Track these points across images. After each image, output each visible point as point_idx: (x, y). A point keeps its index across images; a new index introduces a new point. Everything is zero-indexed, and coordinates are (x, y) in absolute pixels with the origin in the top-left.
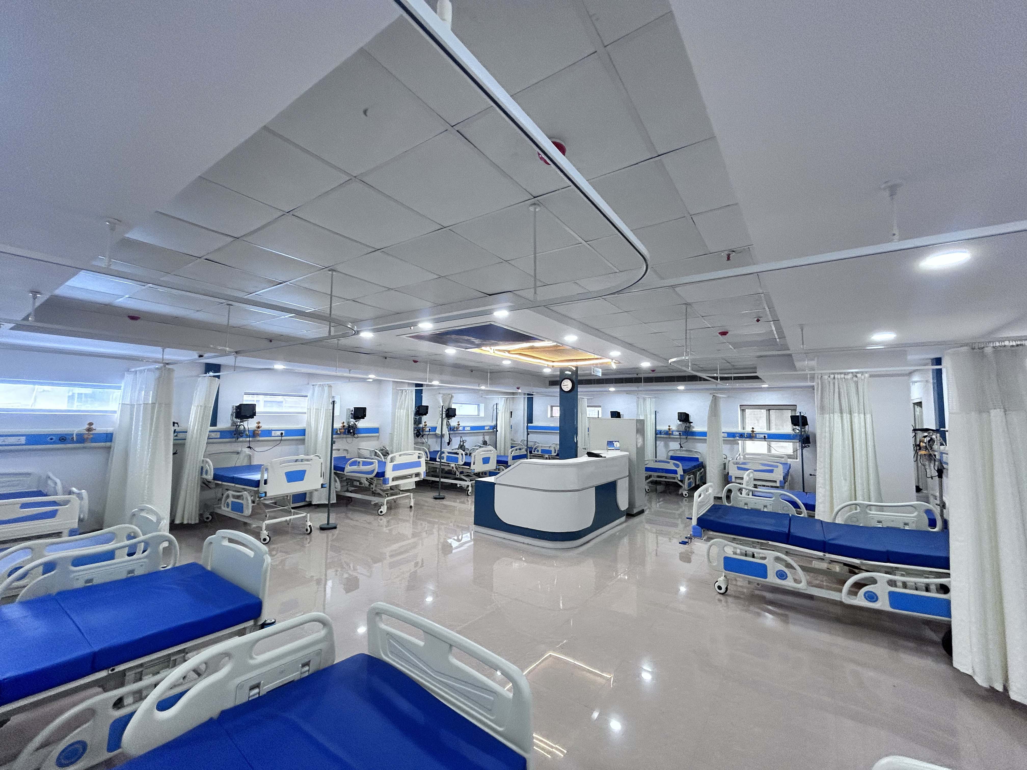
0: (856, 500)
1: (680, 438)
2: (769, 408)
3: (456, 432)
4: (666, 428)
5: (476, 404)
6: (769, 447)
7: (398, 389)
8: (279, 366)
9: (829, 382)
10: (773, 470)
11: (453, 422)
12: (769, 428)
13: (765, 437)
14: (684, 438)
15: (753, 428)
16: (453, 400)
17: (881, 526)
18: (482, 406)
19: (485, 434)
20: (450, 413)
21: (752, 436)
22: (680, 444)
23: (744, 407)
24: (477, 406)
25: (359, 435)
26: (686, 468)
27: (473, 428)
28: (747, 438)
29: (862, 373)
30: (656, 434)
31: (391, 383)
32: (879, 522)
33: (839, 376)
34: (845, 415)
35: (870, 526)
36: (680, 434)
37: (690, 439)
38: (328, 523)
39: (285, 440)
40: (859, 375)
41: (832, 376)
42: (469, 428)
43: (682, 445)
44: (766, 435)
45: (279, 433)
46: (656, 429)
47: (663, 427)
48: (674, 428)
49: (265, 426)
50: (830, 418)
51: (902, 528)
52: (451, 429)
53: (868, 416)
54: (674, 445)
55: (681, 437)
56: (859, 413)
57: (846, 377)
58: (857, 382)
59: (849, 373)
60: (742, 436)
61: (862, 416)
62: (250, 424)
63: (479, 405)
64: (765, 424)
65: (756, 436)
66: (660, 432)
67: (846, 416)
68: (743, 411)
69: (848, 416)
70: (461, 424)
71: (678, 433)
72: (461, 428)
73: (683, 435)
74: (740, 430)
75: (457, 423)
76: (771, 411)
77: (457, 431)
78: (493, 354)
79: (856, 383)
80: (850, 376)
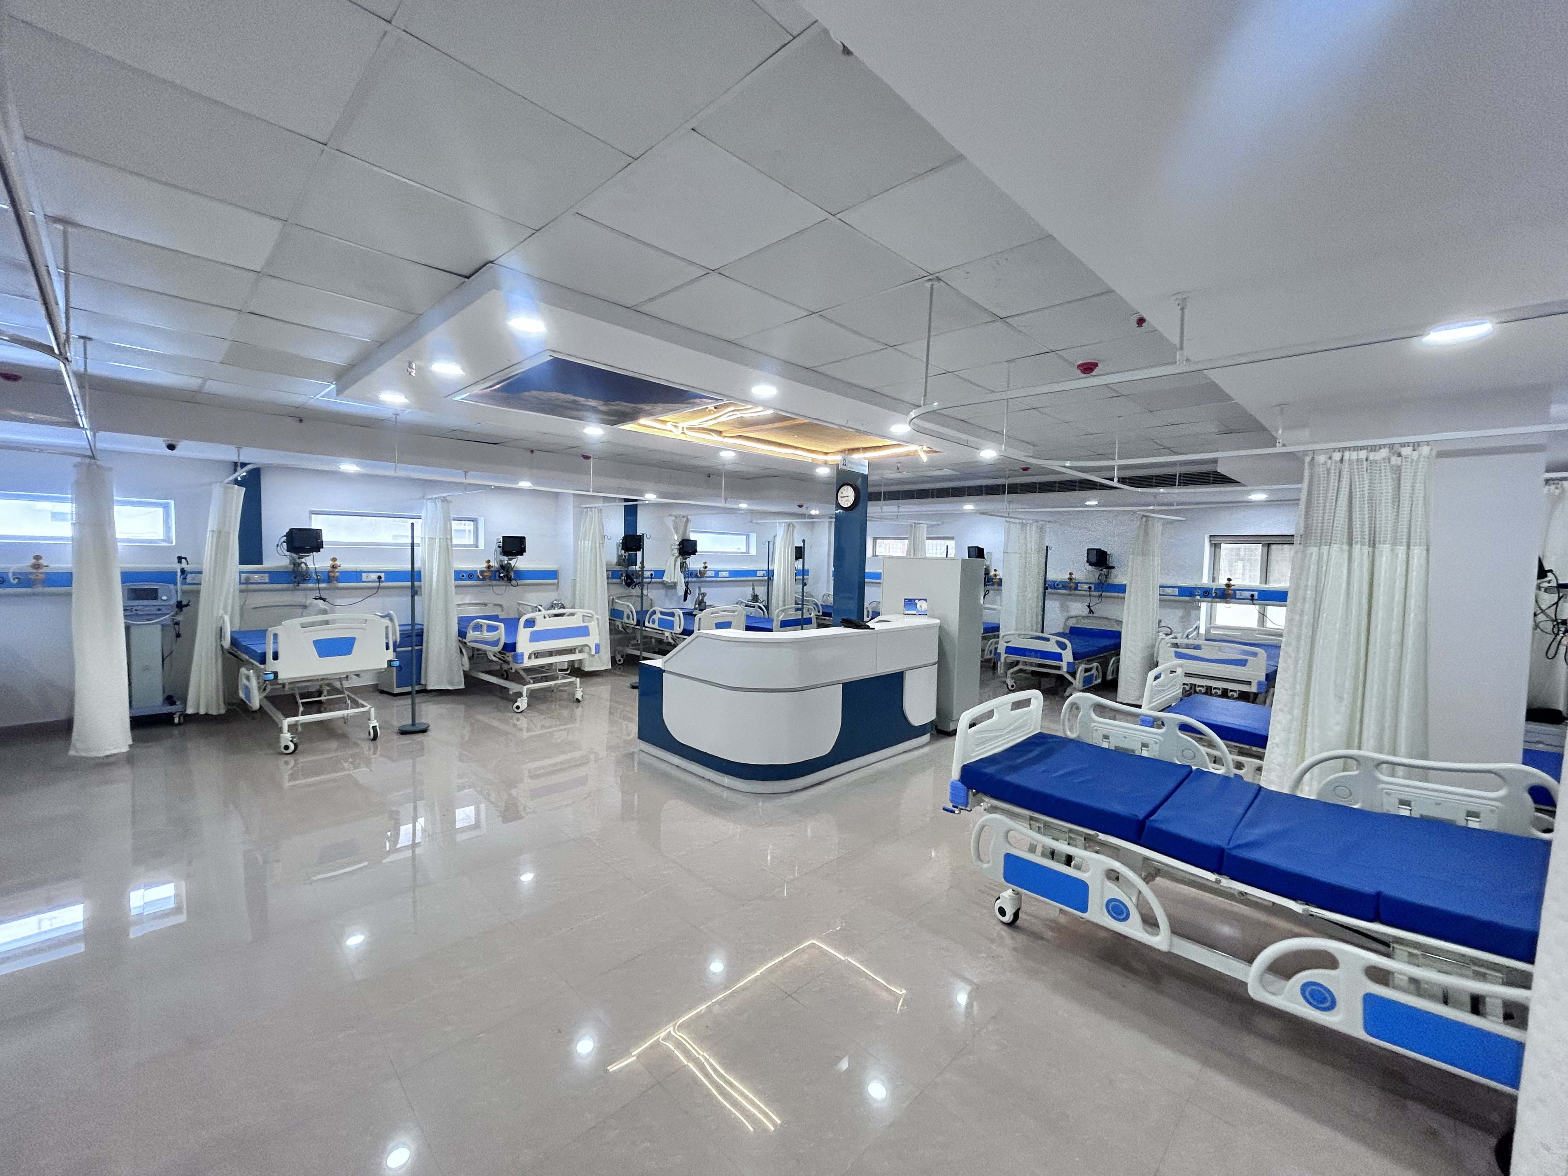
0: (1360, 748)
1: (1090, 596)
2: (1268, 542)
3: (702, 579)
4: (1064, 577)
5: (744, 535)
6: (1263, 616)
7: (585, 506)
8: (349, 467)
9: (1328, 471)
10: (1246, 661)
11: (694, 563)
12: (1265, 578)
13: (1252, 596)
14: (1095, 596)
15: (1229, 580)
16: (690, 527)
17: (1408, 814)
18: (753, 537)
19: (755, 583)
20: (687, 548)
21: (1227, 594)
22: (1089, 606)
23: (1218, 539)
24: (745, 537)
25: (519, 582)
26: (1081, 650)
27: (734, 573)
28: (1216, 597)
29: (1416, 446)
30: (1046, 588)
31: (571, 499)
32: (1404, 803)
33: (1354, 455)
34: (1357, 548)
35: (1377, 810)
36: (1090, 588)
37: (1107, 597)
38: (413, 724)
39: (384, 588)
40: (1406, 451)
41: (1337, 456)
42: (726, 574)
43: (1092, 608)
44: (1256, 594)
45: (374, 576)
46: (1045, 578)
47: (1056, 574)
48: (1078, 576)
49: (345, 565)
50: (1320, 555)
51: (1461, 822)
52: (689, 574)
53: (1417, 552)
54: (1078, 608)
55: (1091, 593)
56: (1394, 543)
57: (1372, 456)
58: (1400, 467)
59: (1381, 447)
60: (1206, 593)
61: (1401, 550)
62: (315, 562)
63: (748, 536)
64: (1258, 573)
65: (1235, 594)
66: (1055, 585)
67: (1361, 551)
68: (1216, 546)
69: (1366, 549)
70: (709, 566)
71: (1086, 587)
72: (709, 574)
73: (1095, 591)
74: (1205, 580)
75: (703, 565)
76: (1273, 547)
77: (701, 577)
78: (683, 437)
79: (1397, 471)
80: (1384, 453)
